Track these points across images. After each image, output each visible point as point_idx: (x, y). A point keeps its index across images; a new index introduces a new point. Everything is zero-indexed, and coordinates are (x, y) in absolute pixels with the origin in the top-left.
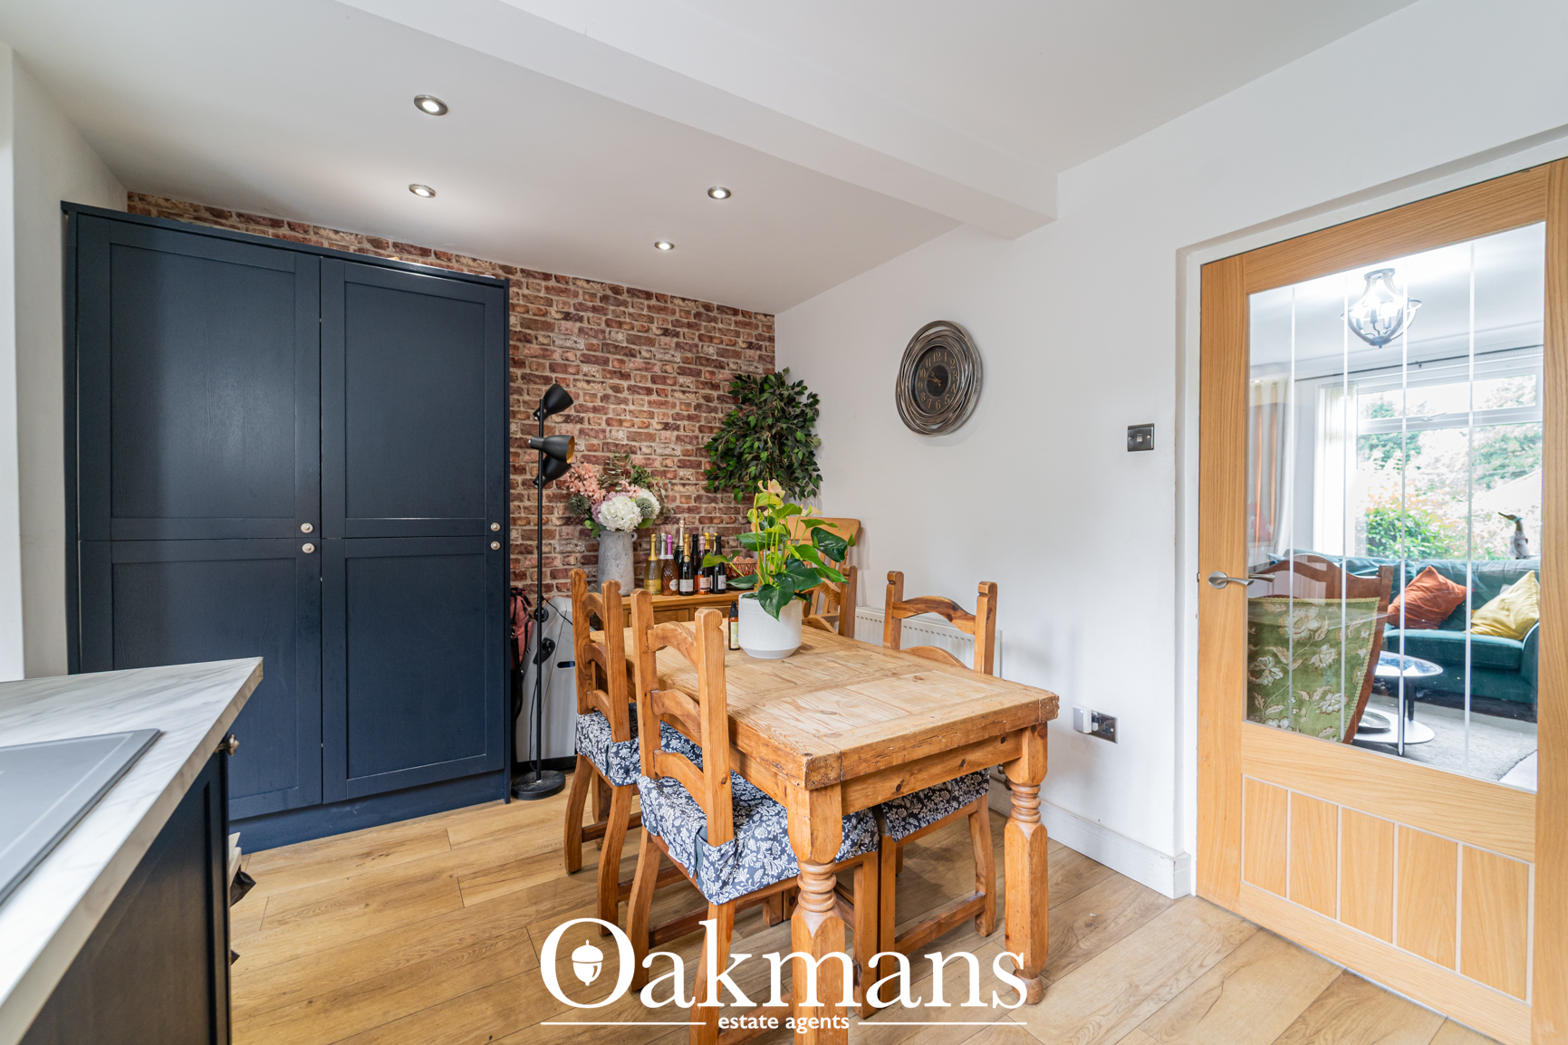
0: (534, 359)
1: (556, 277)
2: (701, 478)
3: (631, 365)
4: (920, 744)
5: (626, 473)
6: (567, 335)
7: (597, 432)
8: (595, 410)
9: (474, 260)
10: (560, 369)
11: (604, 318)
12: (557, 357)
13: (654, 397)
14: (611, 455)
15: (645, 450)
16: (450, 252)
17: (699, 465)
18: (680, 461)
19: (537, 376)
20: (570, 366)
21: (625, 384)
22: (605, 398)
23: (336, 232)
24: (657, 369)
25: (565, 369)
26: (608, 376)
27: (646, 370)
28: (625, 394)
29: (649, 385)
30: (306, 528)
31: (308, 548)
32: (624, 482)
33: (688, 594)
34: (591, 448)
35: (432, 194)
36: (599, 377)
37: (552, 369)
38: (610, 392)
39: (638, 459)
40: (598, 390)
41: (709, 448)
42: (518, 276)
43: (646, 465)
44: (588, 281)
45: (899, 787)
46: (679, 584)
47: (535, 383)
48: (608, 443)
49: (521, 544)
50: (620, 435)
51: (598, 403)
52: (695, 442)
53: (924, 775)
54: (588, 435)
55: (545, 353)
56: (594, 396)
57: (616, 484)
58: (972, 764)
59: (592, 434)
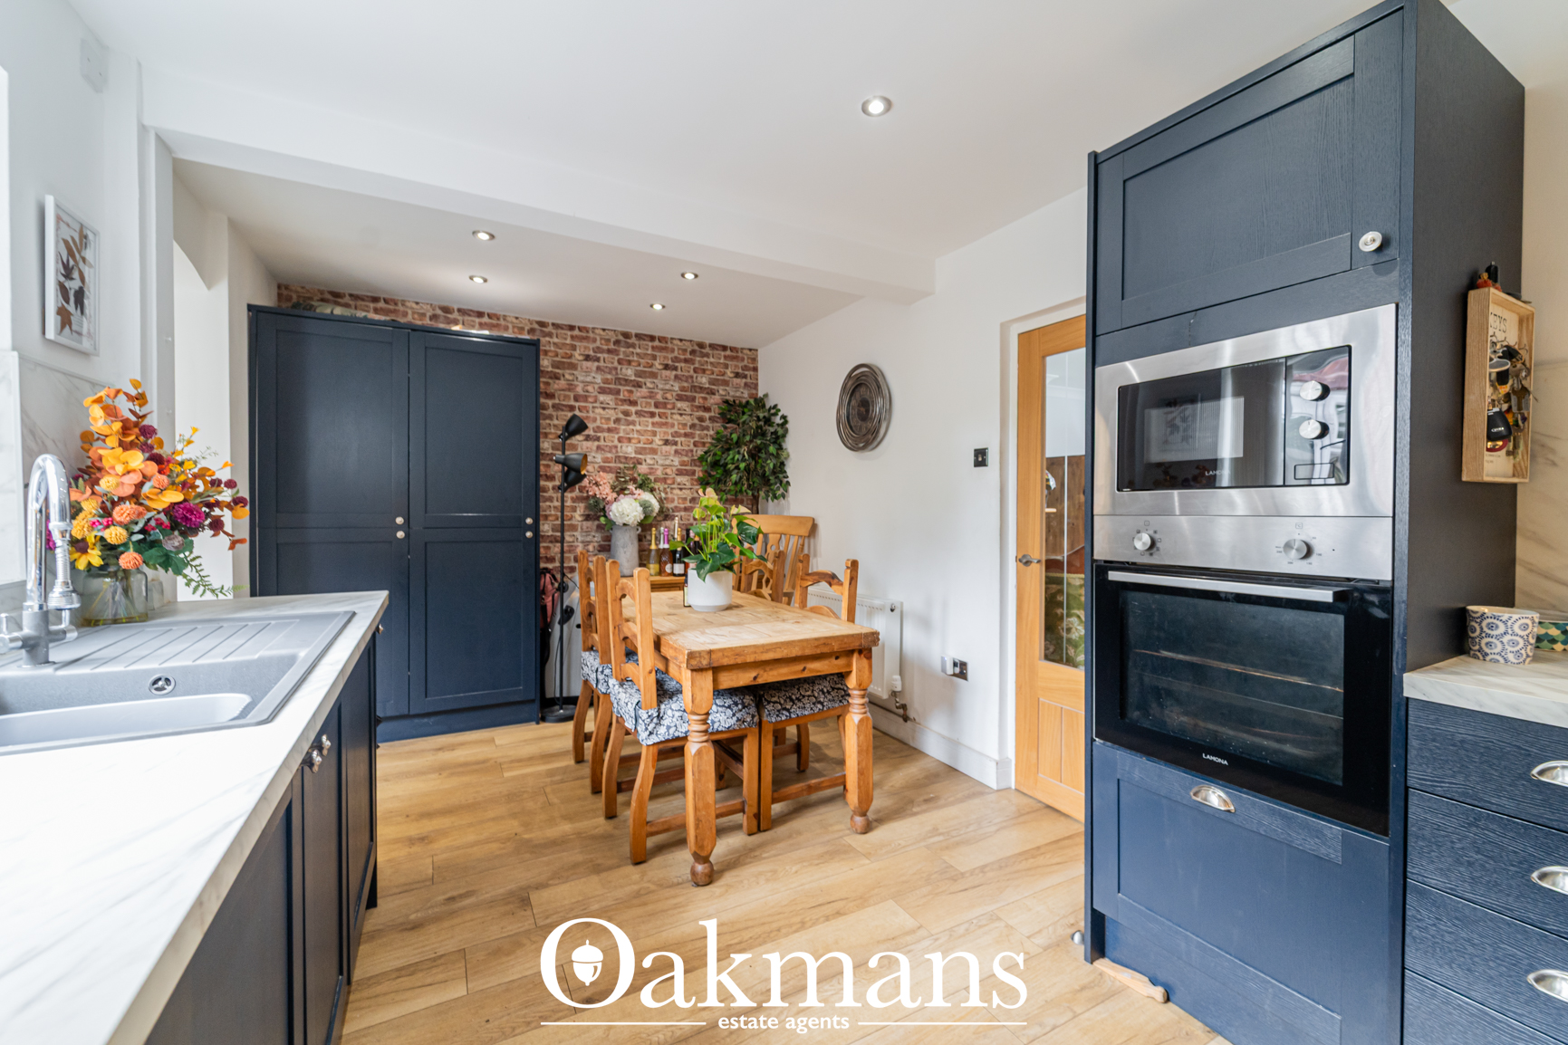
0: (562, 392)
1: (579, 328)
2: (695, 483)
3: (638, 394)
5: (634, 480)
6: (588, 372)
7: (610, 447)
8: (609, 430)
9: (517, 318)
10: (581, 399)
11: (616, 358)
12: (579, 390)
13: (657, 419)
14: (622, 466)
15: (649, 461)
16: (498, 313)
17: (693, 473)
18: (678, 470)
19: (564, 405)
20: (589, 396)
21: (633, 409)
22: (617, 421)
23: (417, 303)
24: (659, 397)
25: (585, 398)
26: (620, 403)
27: (650, 397)
28: (634, 417)
29: (653, 409)
30: (399, 520)
31: (400, 534)
32: (631, 487)
33: (680, 575)
34: (606, 460)
35: (485, 281)
36: (612, 404)
37: (576, 399)
38: (621, 416)
39: (643, 469)
40: (612, 414)
41: (702, 459)
42: (550, 329)
43: (650, 474)
44: (604, 330)
45: (755, 678)
46: (672, 568)
47: (563, 410)
48: (619, 457)
49: (552, 535)
50: (629, 450)
51: (612, 425)
52: (690, 455)
53: (775, 673)
54: (603, 450)
55: (571, 387)
56: (609, 419)
57: (626, 489)
58: (811, 670)
59: (607, 449)
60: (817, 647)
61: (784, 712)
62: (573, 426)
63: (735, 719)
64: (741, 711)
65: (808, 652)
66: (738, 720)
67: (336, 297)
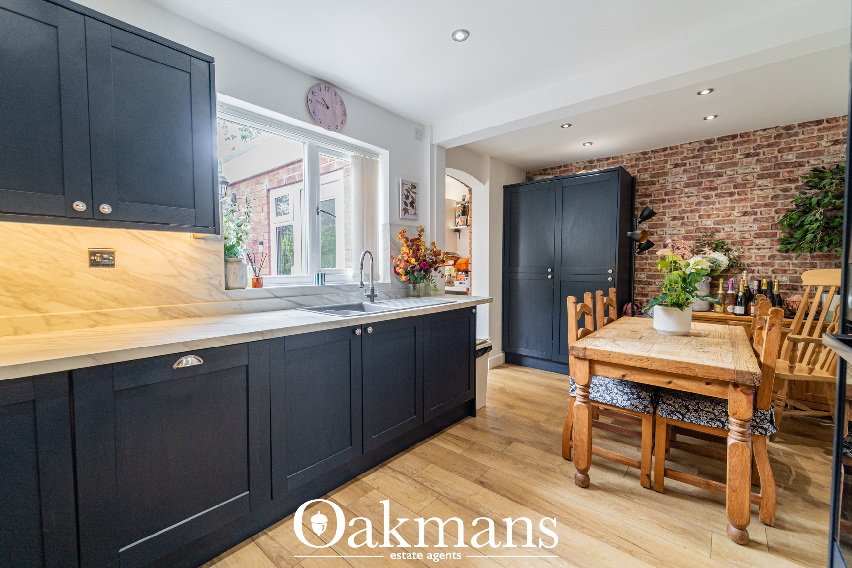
0: (657, 192)
1: (670, 148)
2: (775, 243)
3: (717, 182)
4: (629, 359)
5: (709, 244)
6: (676, 175)
7: (693, 223)
8: (692, 211)
9: (629, 154)
10: (671, 194)
11: (700, 160)
12: (669, 188)
13: (736, 197)
14: (701, 235)
15: (726, 229)
16: (618, 155)
17: (775, 235)
18: (756, 234)
19: (658, 200)
20: (676, 191)
21: (713, 193)
22: (699, 203)
23: (577, 163)
24: (739, 180)
25: (674, 193)
26: (701, 191)
27: (730, 182)
28: (714, 199)
29: (732, 190)
30: (550, 270)
31: (550, 277)
32: (706, 249)
33: (740, 315)
34: (688, 232)
35: (591, 144)
36: (695, 193)
37: (666, 195)
38: (702, 200)
39: (718, 236)
40: (695, 200)
41: (781, 222)
42: (650, 154)
43: (728, 238)
44: (690, 143)
45: (623, 376)
46: (734, 309)
47: (657, 203)
48: (700, 228)
49: (646, 281)
50: (709, 223)
51: (694, 207)
52: (771, 221)
54: (686, 225)
55: (663, 187)
56: (692, 204)
57: (702, 251)
59: (690, 224)
60: (678, 368)
61: (678, 415)
62: (646, 213)
63: (629, 402)
64: (636, 399)
65: (667, 369)
66: (631, 404)
67: (544, 171)
